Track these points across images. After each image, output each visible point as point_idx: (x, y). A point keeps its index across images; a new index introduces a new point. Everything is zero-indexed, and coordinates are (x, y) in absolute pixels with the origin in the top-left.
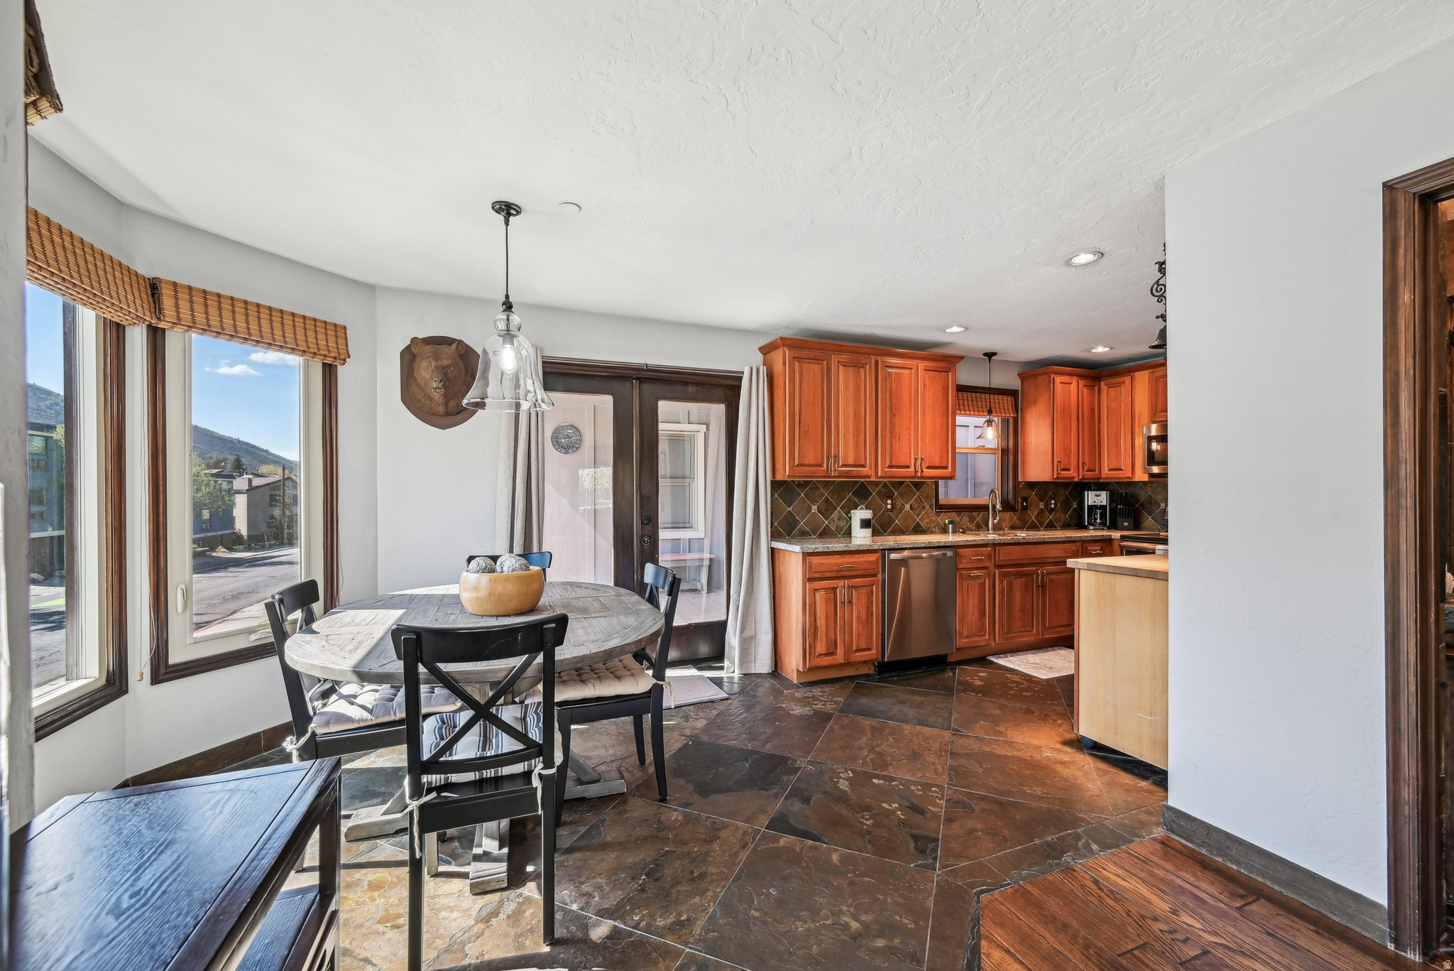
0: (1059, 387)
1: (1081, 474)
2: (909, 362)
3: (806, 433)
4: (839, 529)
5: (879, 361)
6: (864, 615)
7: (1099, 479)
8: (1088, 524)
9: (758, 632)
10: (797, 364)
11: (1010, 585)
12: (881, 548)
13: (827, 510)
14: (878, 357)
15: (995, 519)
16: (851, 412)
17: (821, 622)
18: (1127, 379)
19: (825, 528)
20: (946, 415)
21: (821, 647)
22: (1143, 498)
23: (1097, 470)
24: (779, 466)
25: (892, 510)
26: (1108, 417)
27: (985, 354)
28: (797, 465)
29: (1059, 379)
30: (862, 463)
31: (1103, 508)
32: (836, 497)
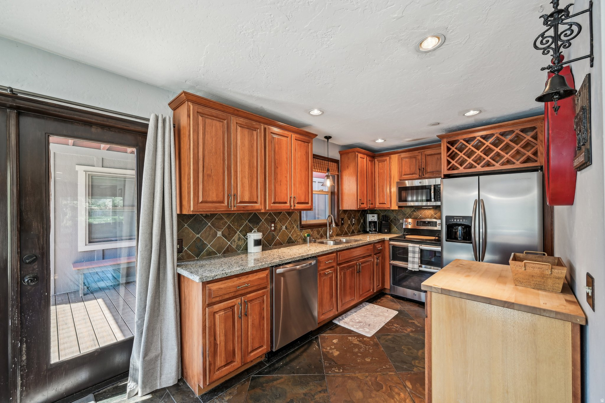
0: (359, 159)
1: (368, 206)
2: (286, 133)
3: (209, 176)
4: (238, 247)
5: (267, 128)
6: (257, 322)
7: (374, 208)
8: (369, 231)
9: (164, 350)
10: (200, 118)
11: (345, 274)
12: (270, 265)
13: (228, 235)
14: (266, 126)
15: (330, 232)
16: (246, 162)
17: (220, 339)
18: (388, 158)
19: (228, 248)
20: (307, 170)
21: (220, 361)
22: (392, 218)
23: (374, 204)
24: (185, 203)
25: (274, 230)
26: (378, 177)
27: (326, 137)
28: (201, 202)
29: (360, 155)
30: (255, 200)
31: (375, 222)
32: (236, 224)
